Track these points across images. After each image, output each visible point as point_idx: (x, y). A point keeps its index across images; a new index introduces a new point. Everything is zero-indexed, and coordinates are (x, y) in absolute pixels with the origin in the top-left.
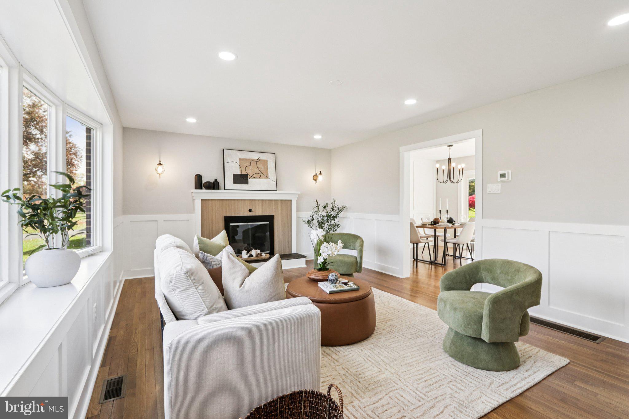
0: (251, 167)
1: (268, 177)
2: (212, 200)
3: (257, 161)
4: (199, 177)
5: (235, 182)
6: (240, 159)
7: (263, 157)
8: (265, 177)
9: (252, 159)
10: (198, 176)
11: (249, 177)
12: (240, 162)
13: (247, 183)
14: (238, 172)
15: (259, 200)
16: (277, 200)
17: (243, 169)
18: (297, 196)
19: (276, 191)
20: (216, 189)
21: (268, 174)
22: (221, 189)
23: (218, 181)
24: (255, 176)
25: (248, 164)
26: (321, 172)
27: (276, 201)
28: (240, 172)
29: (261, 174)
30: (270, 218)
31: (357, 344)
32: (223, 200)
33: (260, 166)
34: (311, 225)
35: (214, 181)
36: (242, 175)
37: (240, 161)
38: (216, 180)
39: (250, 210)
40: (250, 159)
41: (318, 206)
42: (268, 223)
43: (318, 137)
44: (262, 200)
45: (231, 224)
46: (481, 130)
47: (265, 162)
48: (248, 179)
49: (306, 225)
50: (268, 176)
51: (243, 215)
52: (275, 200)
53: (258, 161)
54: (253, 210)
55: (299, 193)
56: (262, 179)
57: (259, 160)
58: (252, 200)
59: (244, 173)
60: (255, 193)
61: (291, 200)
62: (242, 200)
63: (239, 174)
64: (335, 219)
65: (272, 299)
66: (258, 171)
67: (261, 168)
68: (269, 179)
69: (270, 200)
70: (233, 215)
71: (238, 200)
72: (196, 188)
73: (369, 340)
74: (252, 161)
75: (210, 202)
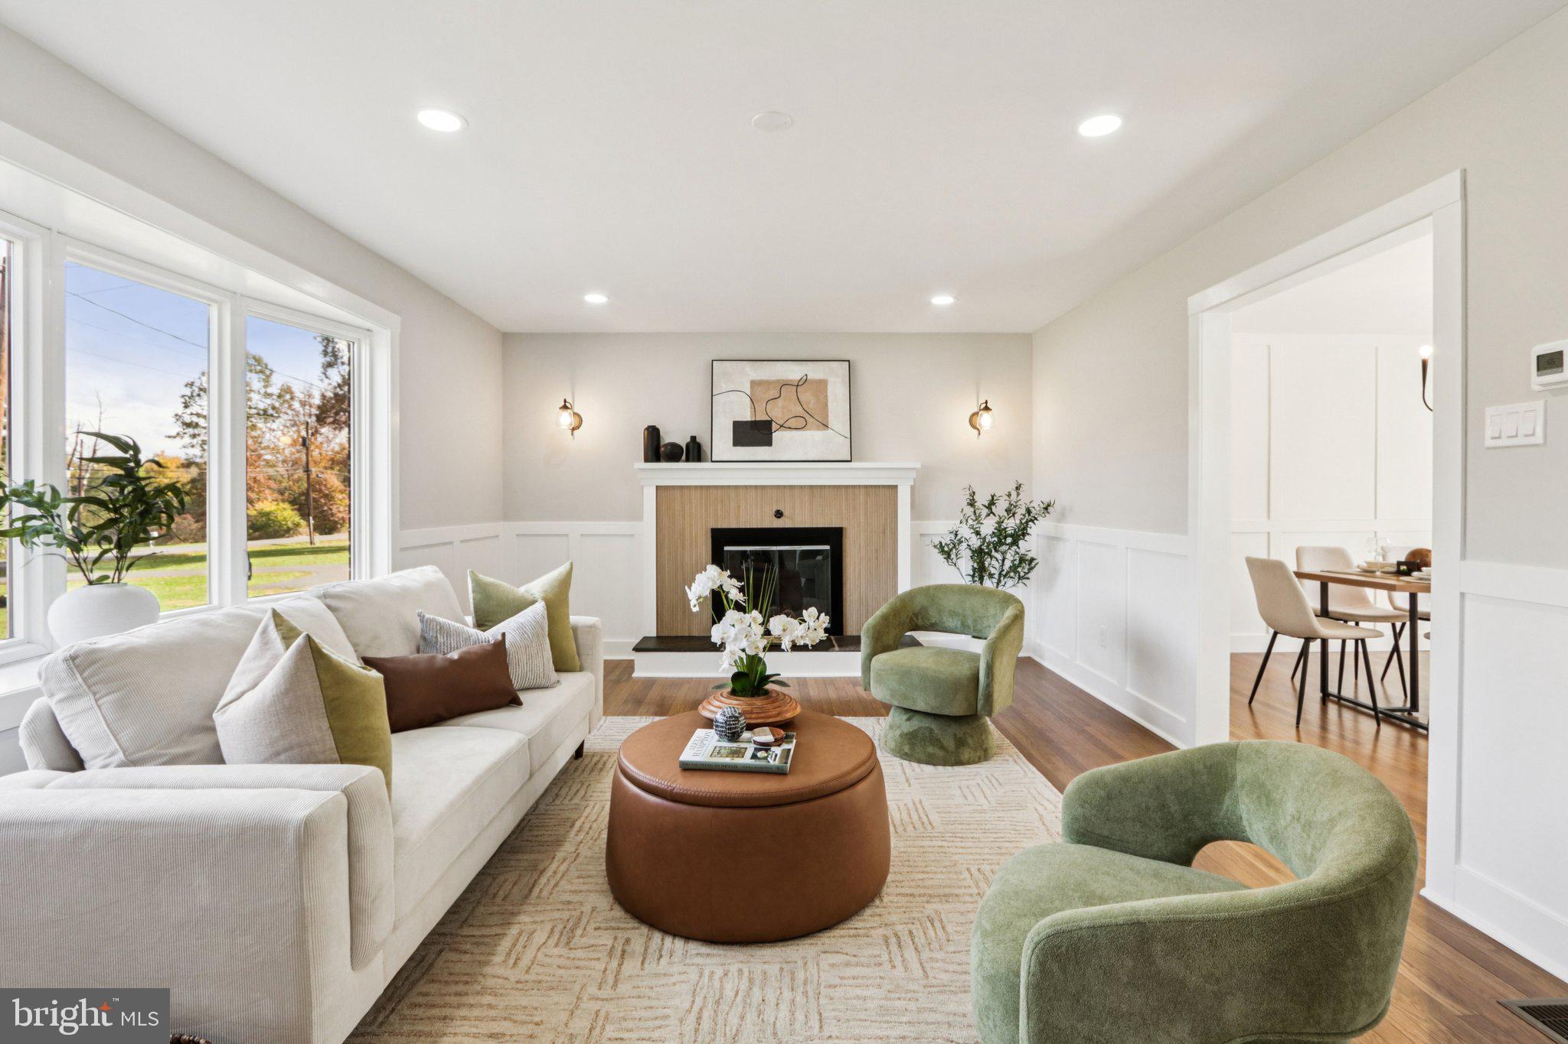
0: (780, 402)
1: (826, 426)
2: (682, 487)
3: (798, 385)
4: (653, 433)
5: (737, 442)
6: (753, 383)
7: (815, 372)
8: (818, 426)
9: (783, 380)
10: (650, 429)
11: (774, 426)
12: (752, 391)
13: (769, 443)
14: (747, 416)
15: (801, 487)
16: (854, 487)
17: (760, 408)
18: (914, 475)
19: (850, 461)
20: (693, 461)
21: (827, 416)
22: (705, 461)
23: (698, 440)
24: (792, 423)
25: (774, 393)
26: (986, 402)
27: (850, 491)
28: (751, 417)
29: (807, 417)
30: (834, 536)
31: (770, 947)
32: (708, 487)
33: (806, 396)
34: (953, 556)
35: (689, 440)
36: (755, 422)
37: (752, 387)
38: (693, 438)
39: (779, 514)
40: (778, 381)
41: (972, 503)
42: (827, 547)
43: (943, 300)
44: (811, 487)
45: (726, 548)
46: (1456, 176)
47: (822, 385)
48: (772, 433)
49: (941, 558)
50: (828, 422)
51: (759, 527)
52: (847, 487)
53: (801, 383)
54: (786, 513)
55: (918, 465)
56: (810, 430)
57: (804, 381)
58: (784, 486)
59: (761, 417)
60: (791, 469)
61: (896, 487)
62: (756, 487)
63: (749, 419)
64: (1021, 543)
65: (282, 757)
66: (799, 410)
67: (810, 403)
68: (830, 431)
69: (834, 487)
70: (734, 526)
71: (746, 487)
72: (647, 460)
73: (794, 947)
74: (785, 384)
75: (678, 493)
